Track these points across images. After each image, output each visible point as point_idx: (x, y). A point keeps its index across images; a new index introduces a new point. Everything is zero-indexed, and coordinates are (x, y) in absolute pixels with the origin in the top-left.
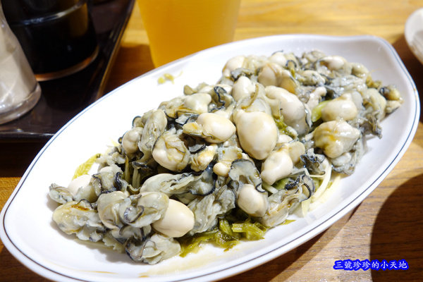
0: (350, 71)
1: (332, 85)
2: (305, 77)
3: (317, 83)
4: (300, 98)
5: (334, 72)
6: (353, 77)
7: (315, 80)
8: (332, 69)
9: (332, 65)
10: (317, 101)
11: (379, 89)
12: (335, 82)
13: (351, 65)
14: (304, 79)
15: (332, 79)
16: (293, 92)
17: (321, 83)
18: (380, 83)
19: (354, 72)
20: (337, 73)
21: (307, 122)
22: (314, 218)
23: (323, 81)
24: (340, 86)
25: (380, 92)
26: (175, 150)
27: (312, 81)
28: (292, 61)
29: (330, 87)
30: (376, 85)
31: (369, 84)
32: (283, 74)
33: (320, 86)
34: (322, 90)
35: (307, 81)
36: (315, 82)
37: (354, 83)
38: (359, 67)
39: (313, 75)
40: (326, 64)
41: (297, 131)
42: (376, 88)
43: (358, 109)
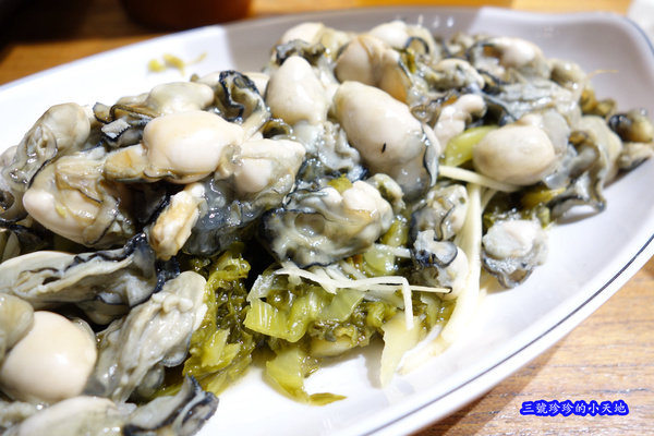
0: (547, 74)
1: (502, 95)
2: (441, 72)
3: (465, 85)
4: (414, 112)
5: (511, 70)
6: (554, 85)
7: (461, 78)
8: (510, 65)
9: (508, 57)
10: (462, 125)
11: (608, 118)
12: (511, 90)
13: (550, 62)
14: (437, 77)
15: (505, 83)
16: (401, 96)
17: (474, 86)
18: (611, 104)
19: (557, 77)
20: (519, 76)
21: (425, 165)
22: (408, 390)
23: (478, 83)
24: (522, 100)
25: (610, 125)
26: (76, 195)
27: (454, 80)
28: (420, 40)
29: (497, 100)
30: (604, 108)
31: (588, 106)
32: (385, 57)
33: (470, 91)
34: (476, 101)
35: (444, 81)
36: (461, 83)
37: (551, 97)
38: (568, 67)
39: (459, 68)
40: (495, 52)
41: (402, 186)
42: (604, 117)
43: (557, 152)
